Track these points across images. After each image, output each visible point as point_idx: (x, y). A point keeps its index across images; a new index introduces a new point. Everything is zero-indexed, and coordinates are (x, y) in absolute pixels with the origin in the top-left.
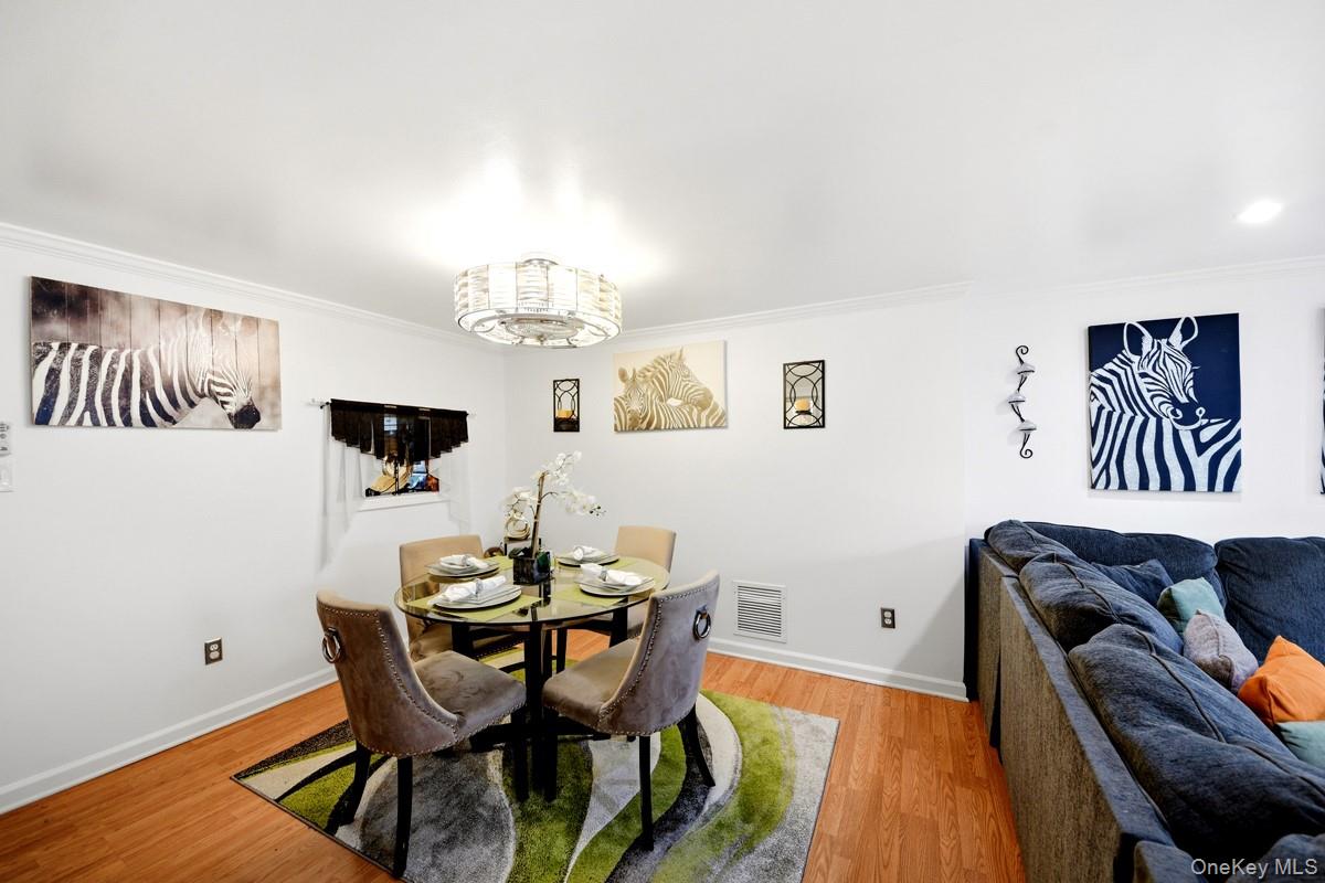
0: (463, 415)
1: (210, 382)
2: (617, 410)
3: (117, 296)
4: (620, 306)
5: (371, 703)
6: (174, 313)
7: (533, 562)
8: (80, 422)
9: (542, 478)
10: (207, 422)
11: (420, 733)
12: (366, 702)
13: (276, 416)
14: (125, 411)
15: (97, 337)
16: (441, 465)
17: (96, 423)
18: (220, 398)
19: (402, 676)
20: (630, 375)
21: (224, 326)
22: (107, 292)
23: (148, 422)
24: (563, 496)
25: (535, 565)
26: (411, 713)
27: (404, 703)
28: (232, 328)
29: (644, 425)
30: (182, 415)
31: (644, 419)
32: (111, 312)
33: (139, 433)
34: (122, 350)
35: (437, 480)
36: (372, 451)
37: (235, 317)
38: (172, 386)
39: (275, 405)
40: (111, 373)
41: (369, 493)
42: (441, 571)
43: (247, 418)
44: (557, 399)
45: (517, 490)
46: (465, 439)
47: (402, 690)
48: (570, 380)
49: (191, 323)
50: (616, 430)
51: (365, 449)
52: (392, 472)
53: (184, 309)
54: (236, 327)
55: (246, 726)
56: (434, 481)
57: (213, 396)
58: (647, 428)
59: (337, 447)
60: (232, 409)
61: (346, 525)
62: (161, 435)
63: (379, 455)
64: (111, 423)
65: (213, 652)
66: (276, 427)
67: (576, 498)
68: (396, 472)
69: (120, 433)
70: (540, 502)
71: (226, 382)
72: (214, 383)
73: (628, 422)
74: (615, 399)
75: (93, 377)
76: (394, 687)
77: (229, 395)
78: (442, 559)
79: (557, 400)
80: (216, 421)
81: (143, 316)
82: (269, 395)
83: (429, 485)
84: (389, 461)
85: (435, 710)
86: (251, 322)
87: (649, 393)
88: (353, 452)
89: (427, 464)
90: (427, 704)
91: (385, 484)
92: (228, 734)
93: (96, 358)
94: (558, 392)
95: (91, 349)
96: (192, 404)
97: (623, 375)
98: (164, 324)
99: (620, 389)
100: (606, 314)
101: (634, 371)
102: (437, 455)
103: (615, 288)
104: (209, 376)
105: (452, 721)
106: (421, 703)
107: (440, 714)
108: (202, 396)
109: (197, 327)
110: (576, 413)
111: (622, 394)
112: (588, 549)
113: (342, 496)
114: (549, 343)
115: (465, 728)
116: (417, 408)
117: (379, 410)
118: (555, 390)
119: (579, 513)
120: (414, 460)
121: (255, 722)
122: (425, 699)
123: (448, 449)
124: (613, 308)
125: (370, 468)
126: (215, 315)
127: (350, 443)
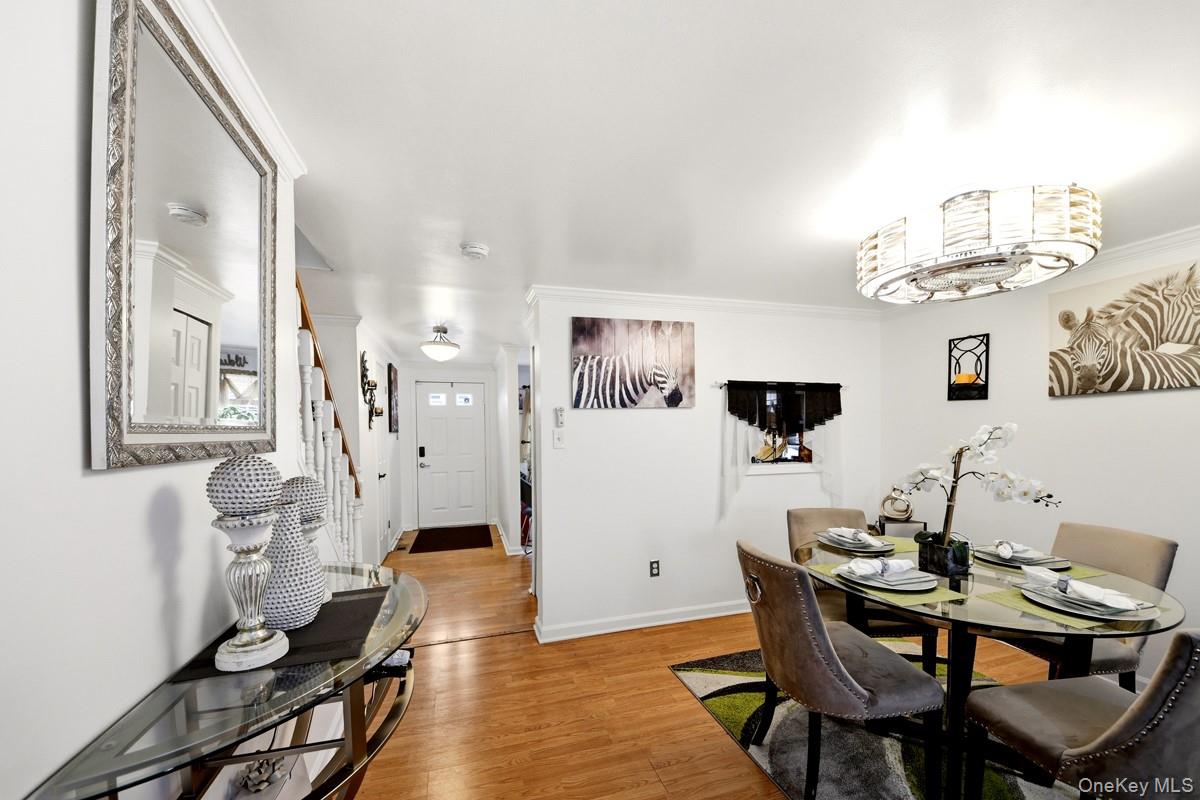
0: (837, 387)
1: (655, 374)
2: (1054, 368)
3: (609, 321)
4: (1099, 220)
5: (787, 651)
6: (635, 327)
7: (947, 551)
8: (592, 406)
9: (960, 454)
10: (652, 404)
11: (831, 694)
12: (782, 649)
13: (692, 396)
14: (612, 396)
15: (599, 351)
16: (813, 438)
17: (599, 406)
18: (660, 385)
19: (817, 637)
20: (1081, 318)
21: (662, 331)
22: (604, 319)
23: (624, 405)
24: (992, 477)
25: (950, 555)
26: (824, 673)
27: (817, 661)
28: (667, 333)
29: (1108, 385)
30: (640, 398)
31: (1106, 378)
32: (606, 332)
33: (620, 412)
34: (611, 357)
35: (811, 451)
36: (757, 423)
37: (668, 323)
38: (635, 379)
39: (691, 388)
40: (607, 372)
41: (754, 460)
42: (830, 540)
43: (674, 400)
44: (954, 362)
45: (923, 466)
46: (838, 411)
47: (817, 650)
48: (975, 337)
49: (645, 334)
50: (1052, 393)
51: (751, 423)
52: (771, 443)
53: (641, 323)
54: (669, 331)
55: (673, 630)
56: (806, 452)
57: (656, 384)
58: (1115, 389)
59: (732, 419)
60: (667, 393)
61: (737, 487)
62: (630, 413)
63: (762, 427)
64: (606, 406)
65: (654, 569)
66: (691, 405)
67: (1012, 482)
68: (774, 442)
69: (610, 412)
70: (955, 482)
71: (663, 373)
72: (657, 375)
73: (1075, 382)
74: (1052, 354)
75: (598, 376)
76: (810, 644)
77: (664, 382)
78: (831, 529)
79: (953, 364)
80: (657, 402)
81: (621, 331)
82: (688, 381)
83: (805, 456)
84: (769, 433)
85: (847, 679)
86: (678, 325)
87: (1119, 340)
88: (743, 424)
89: (801, 436)
90: (840, 671)
91: (765, 453)
92: (663, 632)
93: (599, 363)
94: (956, 353)
95: (597, 358)
96: (645, 391)
97: (1067, 320)
98: (631, 336)
99: (1063, 339)
100: (1080, 236)
101: (1089, 312)
102: (811, 427)
103: (1094, 197)
104: (654, 370)
105: (863, 696)
106: (834, 667)
107: (851, 684)
108: (650, 385)
109: (648, 335)
110: (983, 376)
111: (1065, 346)
112: (1018, 547)
113: (735, 462)
114: (974, 292)
115: (875, 708)
116: (793, 384)
117: (762, 387)
118: (950, 351)
119: (1017, 500)
120: (791, 432)
121: (681, 629)
122: (837, 665)
123: (822, 422)
124: (1090, 226)
125: (754, 438)
126: (657, 324)
127: (741, 417)
